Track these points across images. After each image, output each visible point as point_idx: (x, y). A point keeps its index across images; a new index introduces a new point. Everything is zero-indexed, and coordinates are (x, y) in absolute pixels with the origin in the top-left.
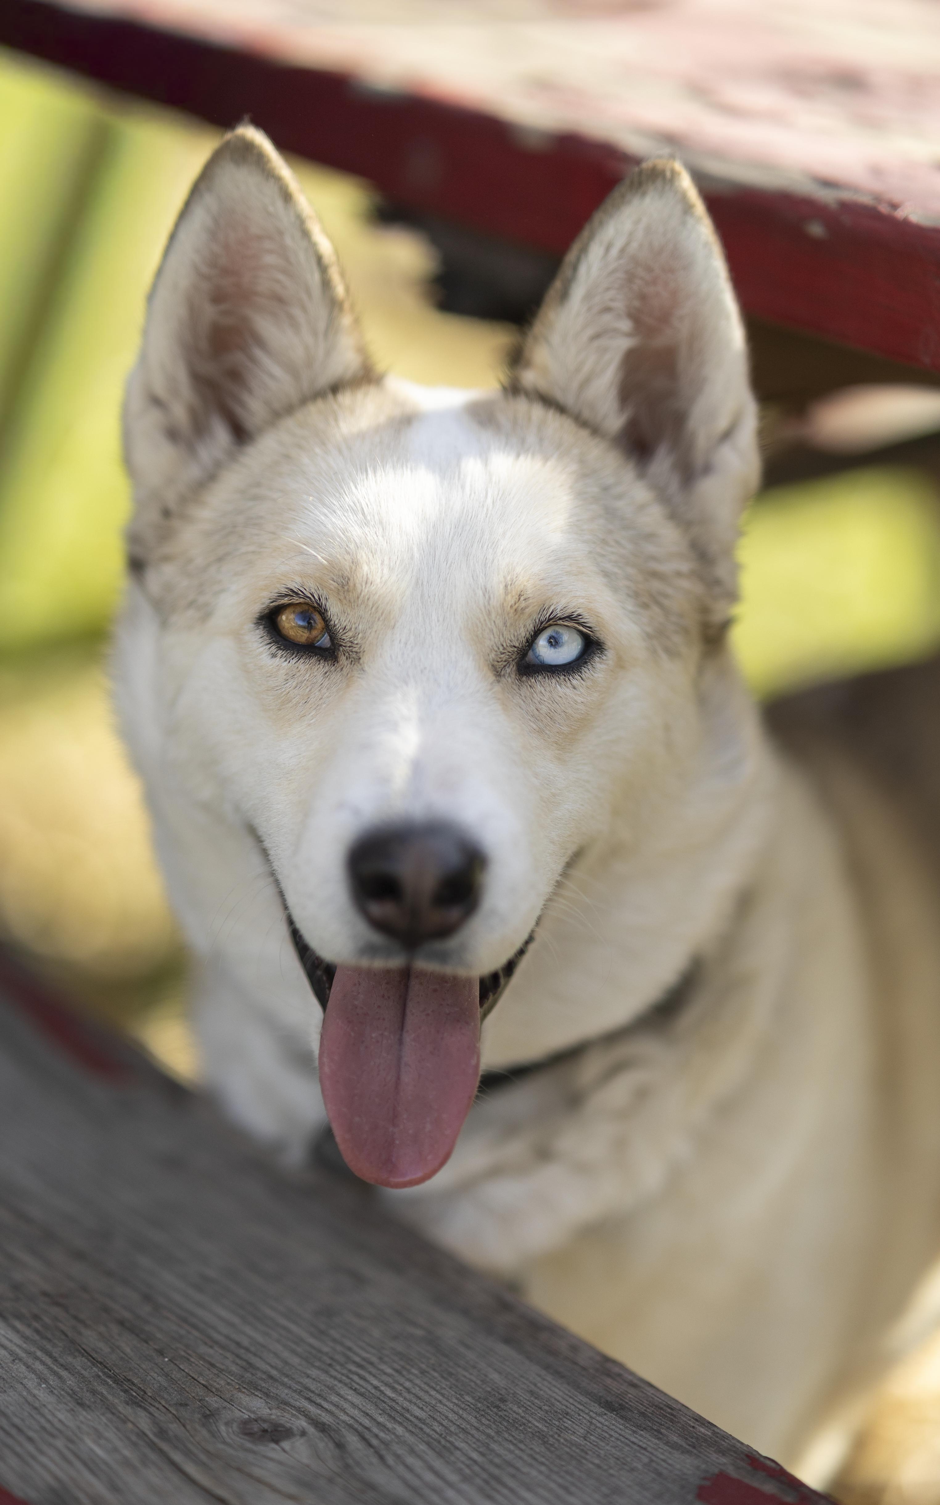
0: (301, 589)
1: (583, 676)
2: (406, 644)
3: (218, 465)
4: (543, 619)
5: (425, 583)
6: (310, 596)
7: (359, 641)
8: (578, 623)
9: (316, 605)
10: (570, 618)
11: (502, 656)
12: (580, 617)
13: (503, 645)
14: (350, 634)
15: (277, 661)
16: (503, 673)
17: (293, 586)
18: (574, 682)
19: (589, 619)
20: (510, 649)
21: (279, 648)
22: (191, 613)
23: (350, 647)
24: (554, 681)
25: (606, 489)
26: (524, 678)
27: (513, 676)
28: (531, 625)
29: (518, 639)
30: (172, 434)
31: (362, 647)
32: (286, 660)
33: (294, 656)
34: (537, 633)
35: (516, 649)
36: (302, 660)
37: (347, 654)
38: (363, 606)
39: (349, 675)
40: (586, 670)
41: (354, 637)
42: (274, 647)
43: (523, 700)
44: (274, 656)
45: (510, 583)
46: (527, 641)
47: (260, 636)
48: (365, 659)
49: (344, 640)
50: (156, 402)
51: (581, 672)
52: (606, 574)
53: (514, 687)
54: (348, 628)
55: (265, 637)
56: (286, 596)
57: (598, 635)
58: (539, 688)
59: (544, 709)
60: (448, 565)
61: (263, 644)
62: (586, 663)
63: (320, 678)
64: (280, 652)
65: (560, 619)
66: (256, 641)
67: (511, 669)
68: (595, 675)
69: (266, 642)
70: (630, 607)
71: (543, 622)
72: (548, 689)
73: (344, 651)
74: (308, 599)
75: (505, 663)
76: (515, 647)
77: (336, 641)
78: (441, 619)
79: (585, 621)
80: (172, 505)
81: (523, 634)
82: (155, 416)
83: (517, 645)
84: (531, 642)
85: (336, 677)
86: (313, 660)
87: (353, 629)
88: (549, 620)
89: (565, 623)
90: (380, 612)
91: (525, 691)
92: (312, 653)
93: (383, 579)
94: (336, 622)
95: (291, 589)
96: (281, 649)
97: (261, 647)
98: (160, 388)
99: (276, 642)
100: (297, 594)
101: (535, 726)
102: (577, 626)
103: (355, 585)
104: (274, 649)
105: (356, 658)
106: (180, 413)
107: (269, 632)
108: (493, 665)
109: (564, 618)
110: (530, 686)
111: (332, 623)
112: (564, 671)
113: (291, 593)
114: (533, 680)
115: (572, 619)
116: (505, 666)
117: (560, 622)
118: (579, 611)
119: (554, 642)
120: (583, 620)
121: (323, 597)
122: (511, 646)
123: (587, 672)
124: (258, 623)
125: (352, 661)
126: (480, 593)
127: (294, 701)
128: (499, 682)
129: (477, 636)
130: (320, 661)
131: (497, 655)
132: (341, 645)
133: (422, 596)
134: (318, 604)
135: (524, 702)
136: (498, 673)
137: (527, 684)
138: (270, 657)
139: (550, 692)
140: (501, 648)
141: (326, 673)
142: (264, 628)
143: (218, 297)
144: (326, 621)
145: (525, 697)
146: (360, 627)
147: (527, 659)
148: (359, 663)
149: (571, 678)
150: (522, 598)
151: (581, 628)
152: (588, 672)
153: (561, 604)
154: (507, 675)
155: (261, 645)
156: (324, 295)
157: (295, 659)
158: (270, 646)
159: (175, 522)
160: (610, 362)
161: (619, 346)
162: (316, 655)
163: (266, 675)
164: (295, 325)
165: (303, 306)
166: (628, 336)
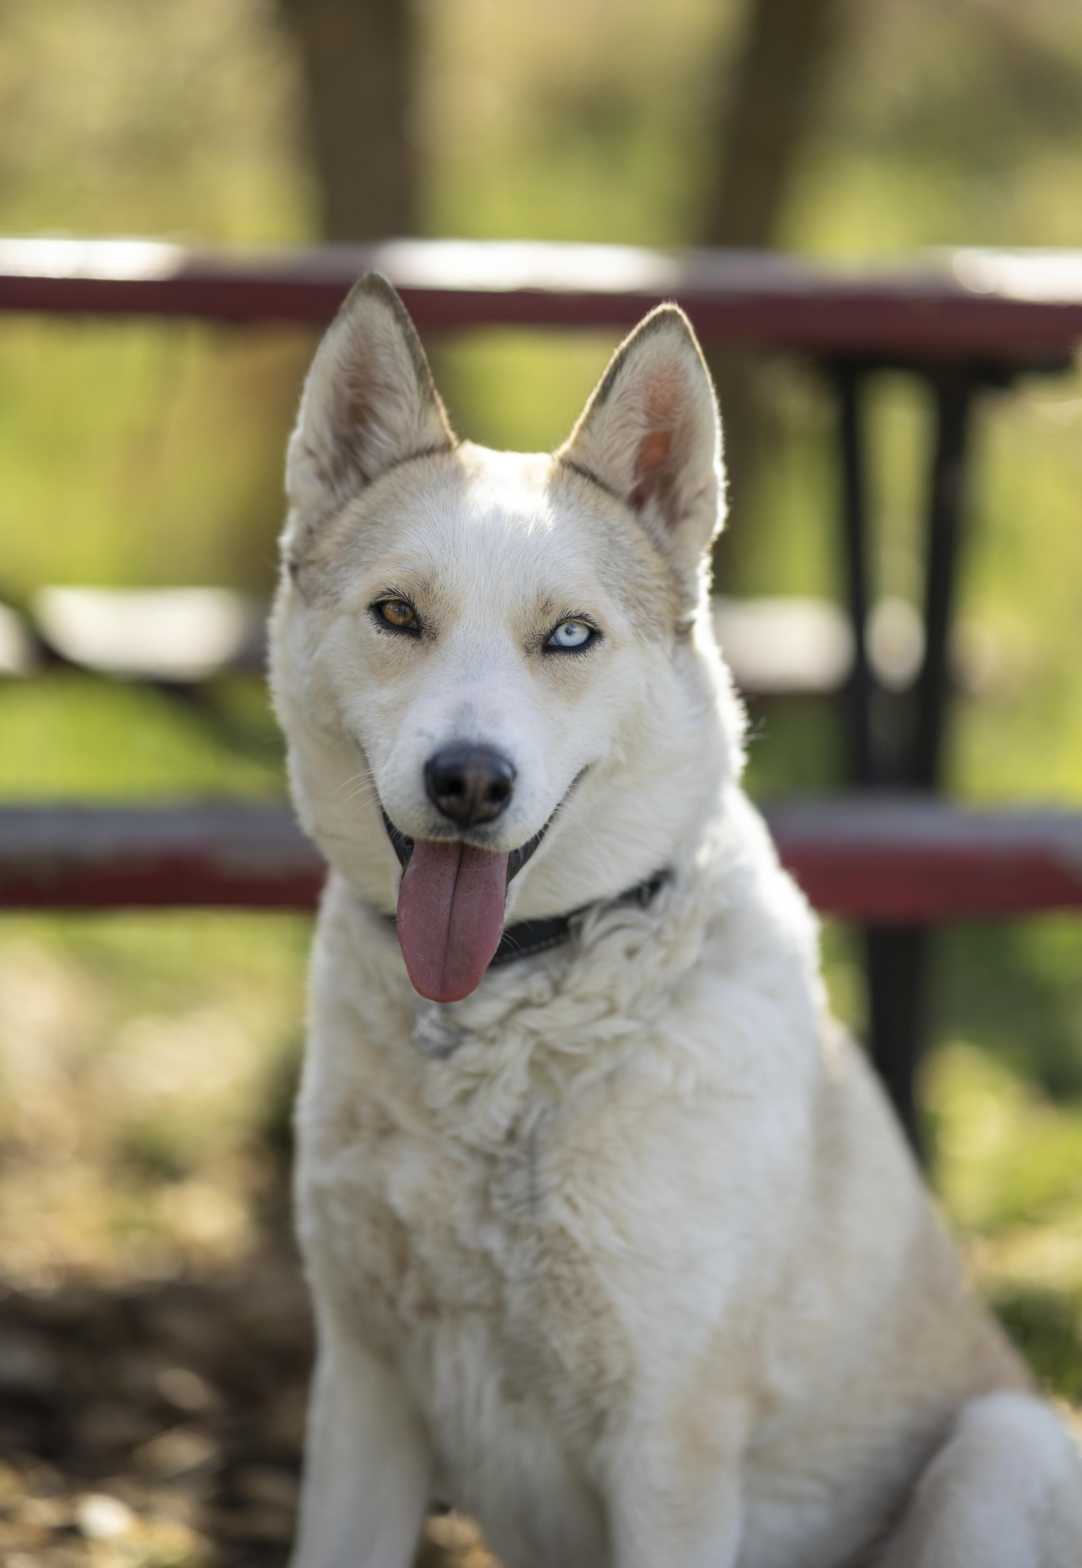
0: (397, 589)
1: (587, 655)
2: (467, 628)
3: (347, 499)
4: (562, 617)
5: (482, 588)
6: (403, 595)
7: (435, 626)
8: (586, 621)
9: (406, 601)
10: (581, 617)
11: (533, 640)
12: (588, 616)
13: (533, 634)
14: (429, 621)
15: (381, 636)
16: (532, 651)
17: (392, 587)
18: (580, 658)
19: (593, 617)
20: (538, 637)
21: (383, 627)
22: (326, 598)
23: (429, 629)
24: (566, 657)
25: (612, 528)
26: (546, 654)
27: (539, 653)
28: (555, 622)
29: (544, 631)
30: (322, 475)
31: (438, 630)
32: (387, 636)
33: (393, 632)
34: (558, 626)
35: (542, 637)
36: (398, 636)
37: (427, 634)
38: (438, 604)
39: (428, 648)
40: (589, 651)
41: (432, 623)
42: (379, 627)
43: (544, 669)
44: (379, 632)
45: (541, 593)
46: (551, 631)
47: (371, 619)
48: (439, 638)
49: (425, 624)
50: (310, 453)
51: (585, 652)
52: (606, 585)
53: (540, 660)
54: (428, 617)
55: (374, 619)
56: (388, 594)
57: (599, 627)
58: (556, 661)
59: (558, 675)
60: (499, 576)
61: (372, 623)
62: (589, 646)
63: (409, 650)
64: (383, 631)
65: (574, 618)
66: (368, 622)
67: (537, 649)
68: (595, 654)
69: (374, 623)
70: (622, 608)
71: (563, 620)
72: (562, 662)
73: (425, 631)
74: (402, 597)
75: (533, 645)
76: (542, 635)
77: (420, 625)
78: (492, 613)
79: (591, 619)
80: (314, 525)
81: (549, 628)
83: (544, 634)
84: (553, 632)
85: (419, 648)
86: (406, 636)
87: (431, 618)
88: (567, 618)
89: (578, 621)
90: (451, 607)
91: (546, 663)
92: (405, 631)
93: (453, 585)
94: (420, 613)
95: (390, 589)
96: (384, 628)
97: (372, 625)
99: (382, 623)
100: (394, 593)
101: (552, 686)
102: (585, 623)
103: (433, 589)
104: (379, 628)
105: (434, 636)
106: (325, 461)
107: (376, 616)
108: (525, 646)
109: (577, 617)
110: (550, 660)
111: (418, 613)
112: (573, 651)
113: (391, 593)
114: (552, 656)
115: (582, 618)
116: (534, 647)
117: (575, 620)
118: (587, 612)
119: (569, 632)
120: (589, 618)
121: (412, 596)
122: (539, 635)
123: (588, 652)
124: (369, 609)
125: (430, 639)
126: (520, 598)
127: (391, 663)
128: (528, 656)
129: (516, 626)
130: (410, 637)
131: (528, 640)
132: (423, 628)
133: (480, 596)
134: (408, 600)
135: (545, 670)
136: (528, 651)
137: (548, 658)
138: (377, 632)
139: (564, 664)
140: (532, 636)
141: (413, 645)
142: (374, 613)
143: (353, 384)
144: (414, 611)
145: (547, 667)
146: (437, 617)
147: (549, 642)
148: (435, 640)
149: (578, 655)
150: (549, 604)
151: (588, 624)
152: (590, 652)
153: (575, 608)
154: (535, 652)
155: (371, 624)
156: (419, 387)
157: (393, 636)
158: (377, 625)
159: (316, 537)
160: (632, 443)
161: (638, 433)
162: (407, 633)
163: (373, 645)
164: (400, 407)
165: (405, 395)
166: (644, 427)
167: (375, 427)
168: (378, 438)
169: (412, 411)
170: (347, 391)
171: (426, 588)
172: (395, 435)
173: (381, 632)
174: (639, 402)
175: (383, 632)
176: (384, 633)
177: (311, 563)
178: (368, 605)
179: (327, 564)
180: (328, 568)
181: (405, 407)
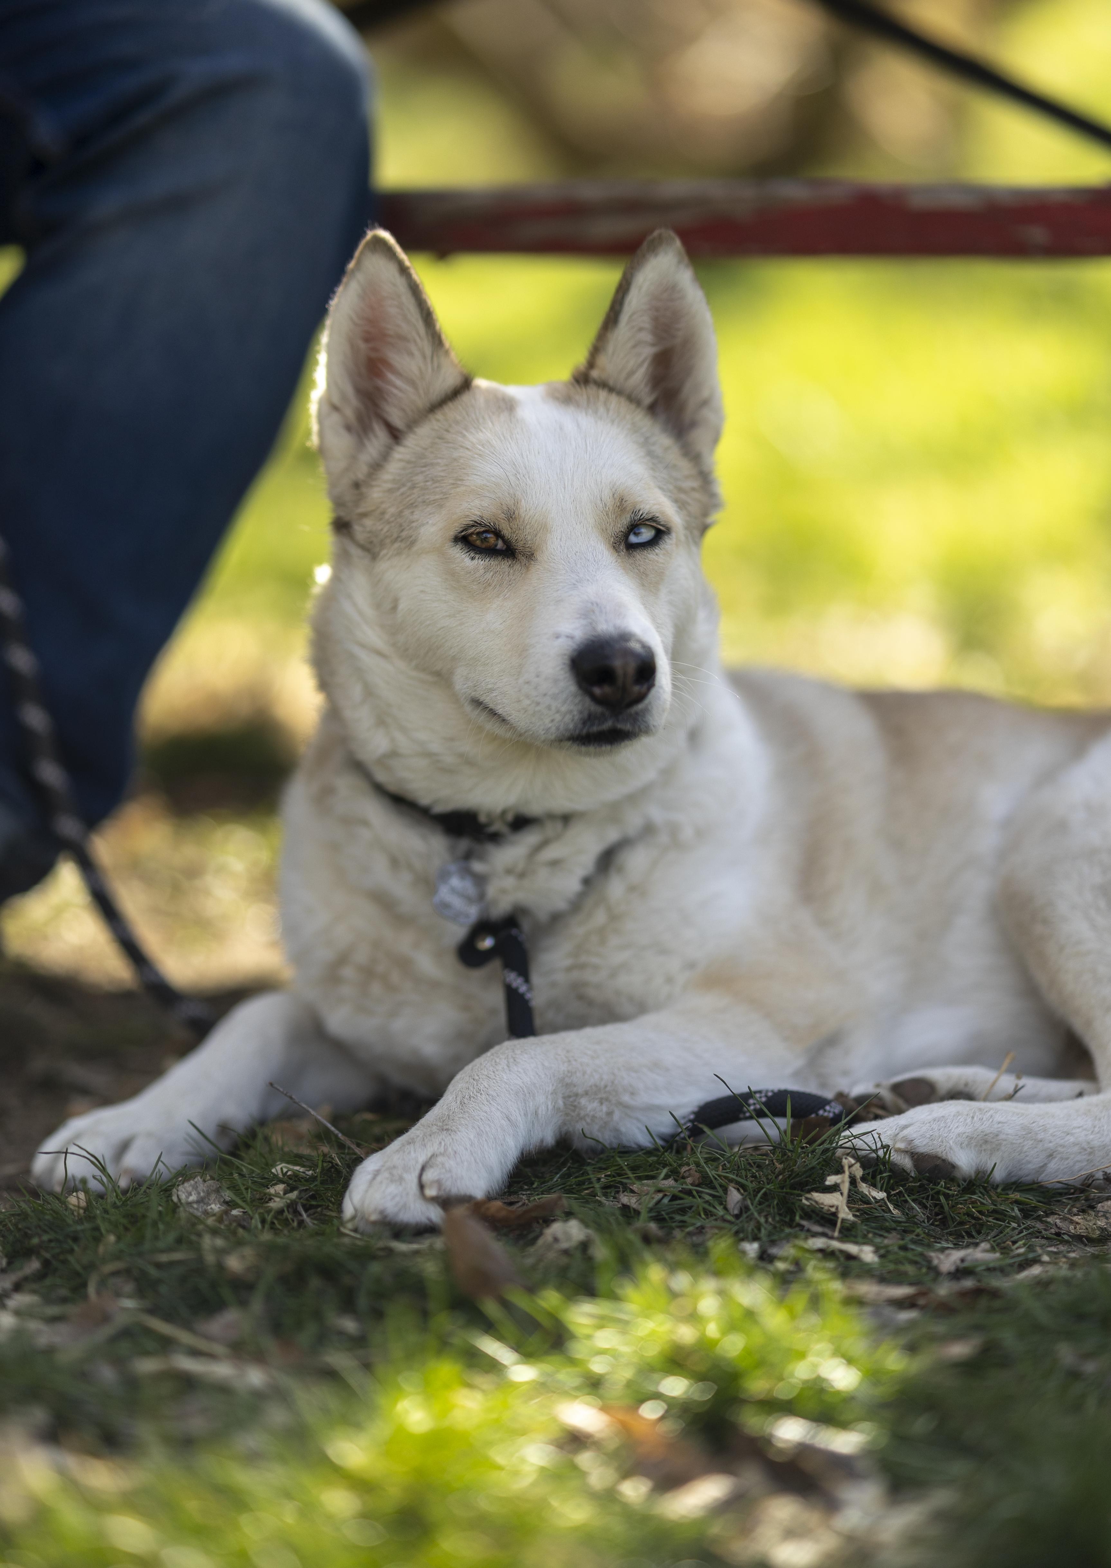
0: (481, 521)
2: (561, 539)
6: (488, 525)
7: (529, 545)
9: (492, 529)
11: (617, 539)
13: (615, 534)
14: (520, 543)
15: (476, 561)
17: (476, 518)
18: (656, 551)
19: (660, 519)
20: (619, 537)
22: (397, 545)
23: (522, 550)
26: (630, 551)
27: (625, 550)
30: (348, 428)
31: (532, 549)
32: (482, 560)
33: (487, 556)
35: (623, 534)
36: (493, 559)
37: (522, 553)
38: (526, 526)
39: (525, 565)
41: (523, 545)
43: (631, 566)
44: (473, 559)
46: (628, 529)
47: (460, 549)
48: (535, 555)
49: (517, 546)
50: (335, 408)
53: (626, 558)
54: (519, 540)
55: (464, 548)
56: (473, 526)
57: (664, 527)
58: (639, 555)
59: (642, 569)
60: (574, 489)
61: (462, 553)
62: (659, 541)
63: (507, 569)
64: (477, 556)
65: (642, 519)
66: (458, 552)
67: (622, 546)
68: (667, 547)
69: (466, 551)
70: (675, 508)
73: (519, 552)
74: (487, 527)
77: (512, 548)
78: (578, 523)
79: (657, 520)
80: (360, 479)
81: (623, 530)
82: (335, 417)
85: (517, 567)
86: (500, 558)
87: (522, 540)
90: (540, 526)
91: (634, 557)
92: (498, 554)
93: (535, 505)
94: (509, 537)
95: (474, 522)
96: (477, 554)
98: (336, 400)
99: (474, 550)
100: (480, 524)
101: (639, 581)
102: (650, 522)
103: (517, 515)
104: (472, 555)
105: (528, 555)
106: (351, 416)
107: (465, 545)
108: (613, 545)
109: (645, 519)
111: (506, 538)
112: (648, 546)
113: (476, 524)
114: (633, 552)
116: (619, 545)
118: (657, 515)
120: (655, 519)
121: (498, 524)
122: (621, 532)
123: (659, 546)
124: (456, 542)
125: (526, 557)
126: (599, 502)
127: (493, 585)
128: (618, 554)
129: (603, 529)
130: (504, 558)
131: (614, 539)
132: (516, 549)
134: (494, 529)
135: (633, 563)
136: (617, 550)
137: (631, 554)
138: (470, 560)
141: (510, 565)
142: (462, 543)
143: (368, 339)
144: (503, 537)
145: (632, 559)
146: (527, 539)
148: (530, 558)
150: (623, 503)
151: (655, 524)
152: (661, 545)
153: (646, 512)
154: (621, 551)
156: (427, 333)
157: (488, 559)
158: (469, 553)
159: (364, 490)
160: (643, 362)
161: (648, 352)
162: (501, 555)
163: (470, 573)
164: (411, 354)
165: (415, 341)
166: (653, 345)
167: (391, 377)
168: (396, 387)
169: (424, 357)
170: (362, 346)
171: (511, 516)
172: (412, 383)
173: (475, 559)
174: (645, 321)
175: (477, 558)
176: (479, 558)
177: (365, 515)
178: (453, 537)
179: (383, 513)
180: (387, 516)
181: (417, 353)
